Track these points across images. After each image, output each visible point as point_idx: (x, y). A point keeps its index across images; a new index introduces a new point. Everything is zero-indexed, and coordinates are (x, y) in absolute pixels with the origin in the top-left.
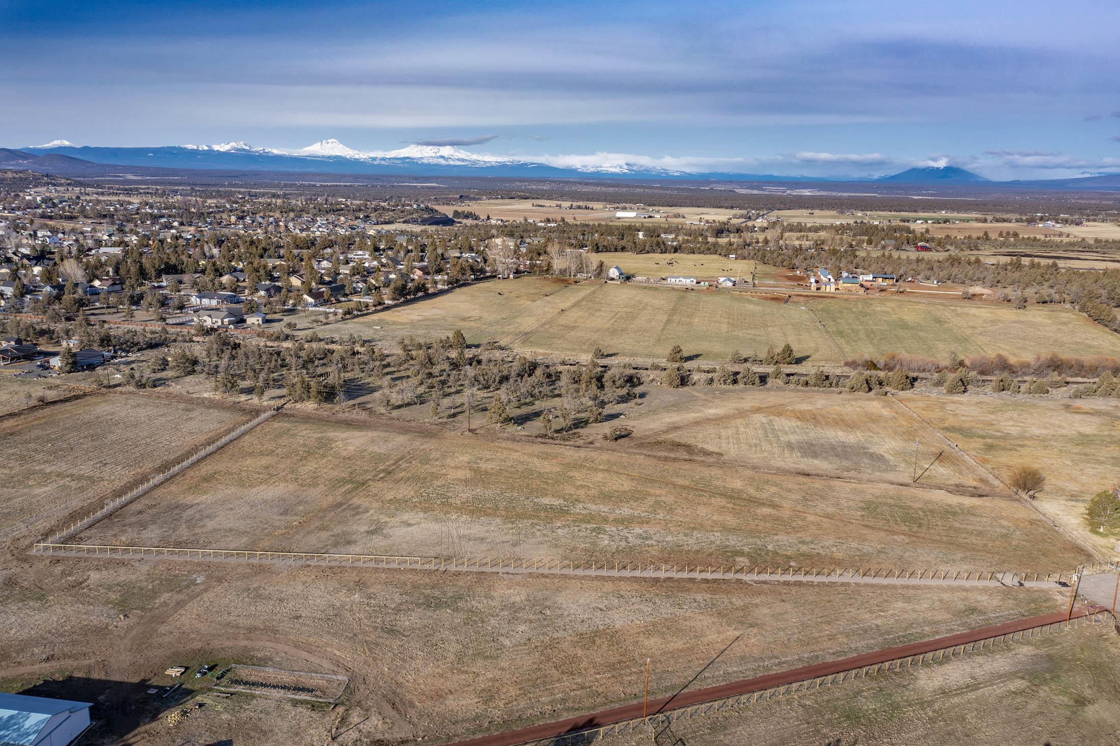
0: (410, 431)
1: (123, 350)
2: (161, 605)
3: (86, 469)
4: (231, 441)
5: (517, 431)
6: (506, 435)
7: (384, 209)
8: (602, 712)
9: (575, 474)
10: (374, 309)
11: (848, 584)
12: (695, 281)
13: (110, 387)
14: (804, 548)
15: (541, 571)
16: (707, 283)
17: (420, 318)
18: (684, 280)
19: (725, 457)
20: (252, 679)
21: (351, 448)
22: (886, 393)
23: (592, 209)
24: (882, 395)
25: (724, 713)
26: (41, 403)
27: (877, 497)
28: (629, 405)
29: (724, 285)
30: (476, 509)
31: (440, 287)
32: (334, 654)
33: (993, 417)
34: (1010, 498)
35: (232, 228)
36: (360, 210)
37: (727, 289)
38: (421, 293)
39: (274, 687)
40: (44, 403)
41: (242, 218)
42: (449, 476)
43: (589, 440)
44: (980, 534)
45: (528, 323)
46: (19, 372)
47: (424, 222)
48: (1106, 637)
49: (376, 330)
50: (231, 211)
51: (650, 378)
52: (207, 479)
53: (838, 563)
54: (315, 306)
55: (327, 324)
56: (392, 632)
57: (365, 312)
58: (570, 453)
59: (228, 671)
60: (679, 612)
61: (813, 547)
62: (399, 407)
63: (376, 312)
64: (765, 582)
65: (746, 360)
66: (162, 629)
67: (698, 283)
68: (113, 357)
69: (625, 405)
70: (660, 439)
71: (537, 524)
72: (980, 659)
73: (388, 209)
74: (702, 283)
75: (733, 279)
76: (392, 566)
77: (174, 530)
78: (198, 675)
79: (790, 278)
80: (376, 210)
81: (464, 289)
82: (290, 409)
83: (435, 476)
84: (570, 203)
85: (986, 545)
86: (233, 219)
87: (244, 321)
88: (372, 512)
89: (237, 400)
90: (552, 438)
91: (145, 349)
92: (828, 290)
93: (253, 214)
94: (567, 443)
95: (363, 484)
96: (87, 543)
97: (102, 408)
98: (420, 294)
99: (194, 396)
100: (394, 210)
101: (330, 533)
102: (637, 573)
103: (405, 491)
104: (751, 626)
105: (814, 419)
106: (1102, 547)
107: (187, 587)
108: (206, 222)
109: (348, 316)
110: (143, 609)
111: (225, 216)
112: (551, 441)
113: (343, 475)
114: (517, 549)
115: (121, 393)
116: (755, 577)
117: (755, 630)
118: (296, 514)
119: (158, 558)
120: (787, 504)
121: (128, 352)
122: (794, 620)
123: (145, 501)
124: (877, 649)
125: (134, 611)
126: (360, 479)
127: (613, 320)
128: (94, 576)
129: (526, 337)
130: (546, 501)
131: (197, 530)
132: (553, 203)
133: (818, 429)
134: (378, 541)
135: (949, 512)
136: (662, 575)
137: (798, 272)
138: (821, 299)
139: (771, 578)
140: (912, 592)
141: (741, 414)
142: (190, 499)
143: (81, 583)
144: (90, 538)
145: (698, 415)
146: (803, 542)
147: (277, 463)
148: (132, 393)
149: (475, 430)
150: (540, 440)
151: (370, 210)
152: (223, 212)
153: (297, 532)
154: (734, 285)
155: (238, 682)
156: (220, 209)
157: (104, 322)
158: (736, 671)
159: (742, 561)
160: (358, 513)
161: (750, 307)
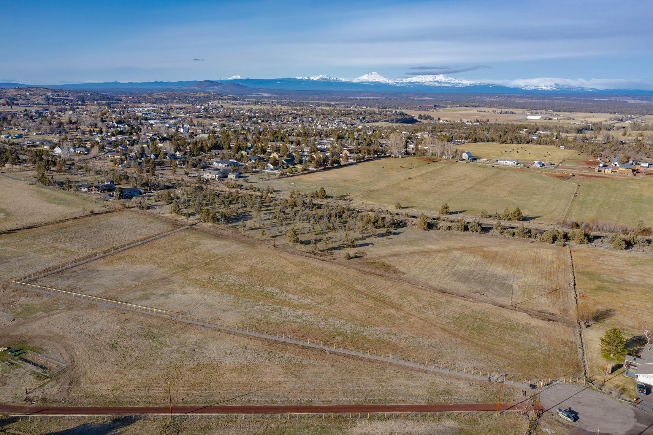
0: (244, 243)
1: (154, 189)
2: (33, 317)
3: (75, 249)
4: (153, 240)
5: (301, 248)
6: (292, 250)
7: (375, 114)
8: (160, 407)
9: (304, 276)
10: (302, 173)
11: (386, 362)
12: (516, 163)
13: (129, 208)
14: (386, 337)
15: (220, 328)
16: (522, 165)
17: (323, 179)
18: (509, 162)
19: (405, 276)
20: (30, 359)
21: (204, 249)
22: (565, 245)
23: (515, 113)
24: (561, 246)
25: (220, 421)
26: (91, 214)
27: (473, 311)
28: (384, 238)
29: (534, 166)
30: (229, 289)
31: (351, 161)
32: (75, 354)
33: (630, 268)
34: (570, 324)
35: (289, 124)
36: (361, 114)
37: (534, 169)
38: (337, 164)
39: (33, 364)
40: (93, 213)
41: (296, 118)
42: (235, 270)
43: (335, 257)
44: (518, 344)
45: (382, 185)
46: (99, 197)
47: (397, 121)
48: (519, 426)
49: (290, 185)
50: (291, 114)
51: (413, 223)
52: (119, 259)
53: (395, 349)
54: (272, 170)
55: (269, 180)
56: (113, 347)
57: (296, 174)
58: (315, 263)
59: (24, 353)
60: (266, 362)
61: (392, 337)
62: (253, 229)
63: (302, 174)
64: (336, 354)
65: (490, 216)
66: (21, 328)
67: (518, 164)
68: (145, 193)
69: (381, 238)
70: (377, 261)
71: (249, 302)
72: (410, 423)
73: (377, 114)
74: (519, 165)
75: (543, 162)
76: (152, 314)
77: (79, 282)
78: (10, 353)
79: (588, 163)
80: (370, 114)
81: (366, 163)
82: (198, 226)
83: (228, 269)
84: (501, 110)
85: (510, 353)
86: (291, 118)
87: (227, 177)
88: (175, 284)
89: (178, 218)
90: (315, 254)
91: (163, 189)
92: (606, 172)
93: (302, 116)
94: (320, 258)
95: (188, 269)
96: (37, 284)
97: (115, 218)
98: (335, 165)
99: (161, 215)
100: (381, 114)
101: (144, 293)
102: (270, 337)
103: (204, 275)
104: (296, 377)
105: (493, 258)
106: (598, 366)
107: (53, 310)
108: (276, 120)
109: (283, 176)
110: (24, 318)
111: (286, 117)
112: (313, 256)
113: (184, 263)
114: (223, 314)
115: (131, 211)
116: (333, 349)
117: (294, 379)
118: (139, 281)
119: (57, 295)
120: (406, 310)
121: (155, 190)
122: (325, 378)
123: (82, 267)
124: (353, 404)
125: (20, 318)
126: (189, 267)
127: (436, 185)
128: (23, 299)
129: (369, 194)
130: (269, 289)
131: (88, 283)
132: (491, 110)
133: (489, 265)
134: (162, 300)
135: (514, 328)
136: (283, 339)
137: (599, 159)
138: (595, 178)
139: (342, 352)
140: (420, 374)
141: (449, 250)
142: (103, 268)
143: (14, 302)
144: (40, 281)
145: (420, 248)
146: (389, 333)
147: (160, 254)
148: (136, 212)
149: (277, 245)
150: (307, 254)
151: (367, 114)
152: (286, 115)
153: (129, 291)
154: (541, 166)
155: (21, 359)
156: (286, 113)
157: (161, 174)
158: (257, 400)
159: (339, 338)
160: (168, 284)
161: (538, 181)
